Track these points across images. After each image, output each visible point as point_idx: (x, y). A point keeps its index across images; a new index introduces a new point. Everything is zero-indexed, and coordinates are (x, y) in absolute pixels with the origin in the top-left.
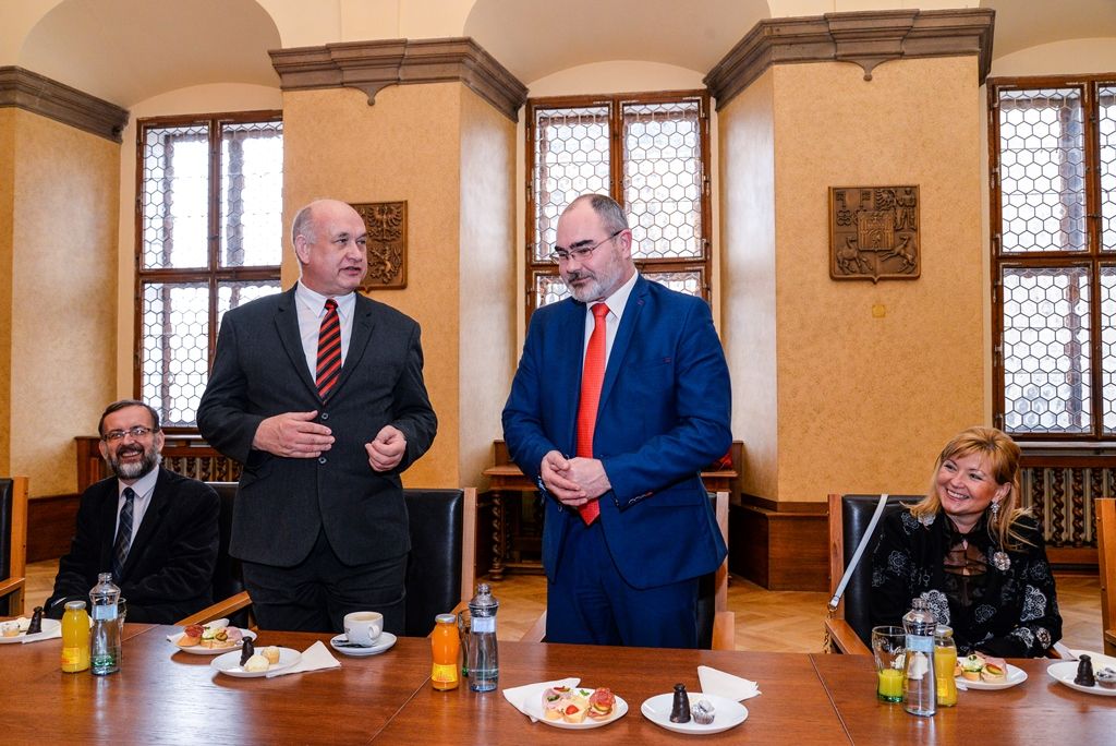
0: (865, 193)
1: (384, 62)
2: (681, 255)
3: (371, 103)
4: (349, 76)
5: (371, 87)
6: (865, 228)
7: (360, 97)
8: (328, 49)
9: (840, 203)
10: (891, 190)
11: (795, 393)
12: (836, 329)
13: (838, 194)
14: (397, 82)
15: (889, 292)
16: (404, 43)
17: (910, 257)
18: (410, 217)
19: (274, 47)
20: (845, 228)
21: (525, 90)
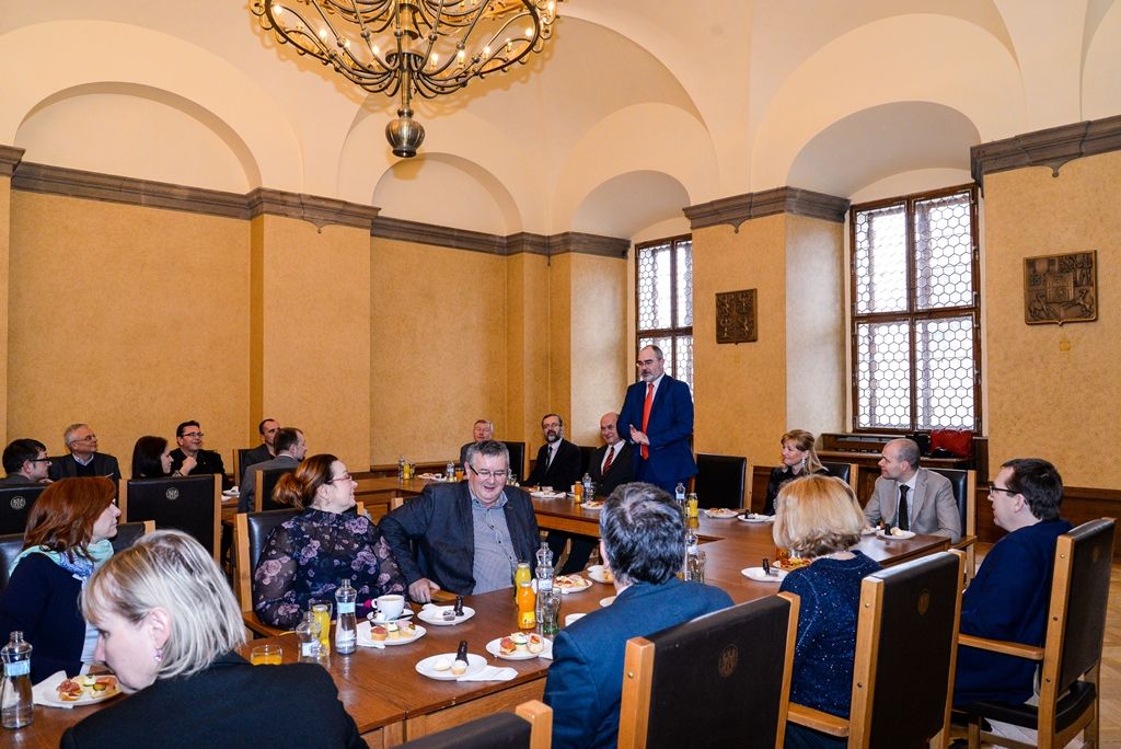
0: (1050, 260)
1: (740, 207)
2: (958, 305)
3: (737, 232)
4: (725, 217)
5: (736, 222)
6: (1051, 286)
7: (731, 228)
8: (712, 203)
9: (1032, 269)
10: (1072, 257)
11: (1001, 406)
12: (1031, 360)
13: (1030, 263)
14: (750, 217)
15: (1073, 331)
16: (751, 195)
17: (1088, 306)
18: (759, 299)
19: (685, 206)
20: (1035, 288)
21: (847, 201)
